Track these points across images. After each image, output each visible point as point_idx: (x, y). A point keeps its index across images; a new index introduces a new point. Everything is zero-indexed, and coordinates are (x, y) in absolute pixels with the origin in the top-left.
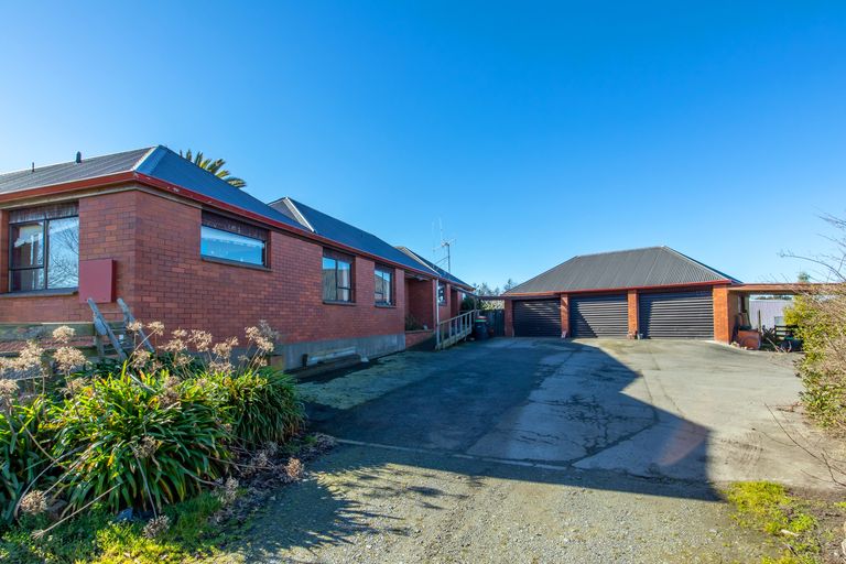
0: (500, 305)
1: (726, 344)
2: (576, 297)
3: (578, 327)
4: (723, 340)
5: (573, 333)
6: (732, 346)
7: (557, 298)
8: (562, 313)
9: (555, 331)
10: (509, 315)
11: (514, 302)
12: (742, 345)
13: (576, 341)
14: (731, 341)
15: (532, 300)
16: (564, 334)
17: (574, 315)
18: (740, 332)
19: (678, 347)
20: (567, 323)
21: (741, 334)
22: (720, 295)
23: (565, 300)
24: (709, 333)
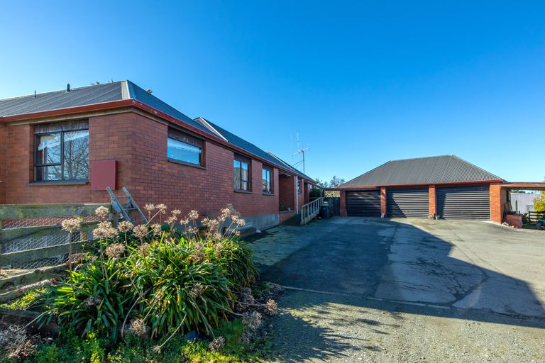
0: (337, 195)
1: (499, 224)
2: (391, 190)
3: (393, 210)
4: (496, 221)
5: (389, 215)
6: (503, 225)
7: (378, 190)
8: (382, 201)
9: (376, 213)
10: (343, 201)
11: (347, 192)
12: (510, 225)
13: (392, 220)
14: (502, 222)
15: (360, 191)
16: (383, 215)
17: (390, 201)
18: (508, 216)
19: (467, 225)
20: (385, 207)
21: (509, 217)
22: (495, 190)
23: (384, 191)
24: (486, 215)
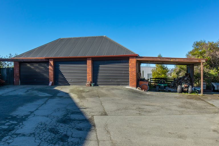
0: (11, 65)
1: (134, 88)
2: (58, 61)
3: (59, 79)
4: (133, 86)
5: (56, 83)
6: (137, 89)
7: (46, 61)
8: (50, 71)
9: (45, 81)
10: (17, 71)
11: (20, 63)
12: (142, 89)
13: (57, 88)
14: (137, 87)
15: (31, 62)
16: (51, 83)
17: (57, 72)
18: (140, 82)
20: (52, 76)
23: (52, 62)
24: (126, 83)
